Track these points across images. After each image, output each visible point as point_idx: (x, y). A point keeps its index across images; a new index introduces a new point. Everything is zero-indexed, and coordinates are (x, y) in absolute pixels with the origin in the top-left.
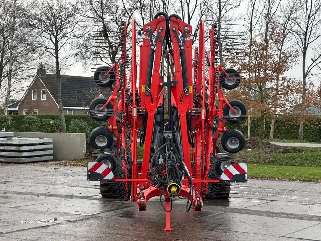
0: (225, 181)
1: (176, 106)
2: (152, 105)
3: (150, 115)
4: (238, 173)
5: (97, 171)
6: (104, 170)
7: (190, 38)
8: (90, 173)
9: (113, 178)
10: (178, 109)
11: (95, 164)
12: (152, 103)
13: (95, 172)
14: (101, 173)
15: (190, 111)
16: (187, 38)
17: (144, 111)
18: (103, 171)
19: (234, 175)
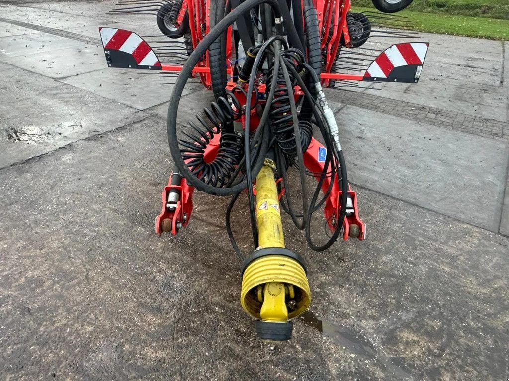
0: (374, 78)
4: (407, 64)
5: (123, 49)
6: (136, 47)
8: (109, 52)
11: (116, 34)
13: (120, 49)
14: (131, 53)
19: (395, 66)
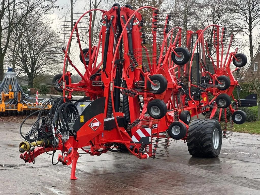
1: (125, 80)
2: (107, 79)
3: (106, 87)
4: (145, 136)
7: (136, 23)
15: (135, 84)
16: (134, 24)
17: (102, 83)
19: (141, 137)
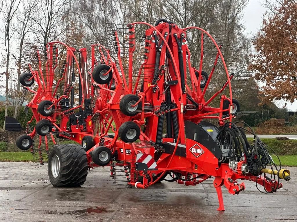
1: (175, 102)
2: (158, 101)
5: (143, 162)
6: (149, 160)
7: (184, 43)
8: (138, 164)
9: (156, 167)
10: (177, 105)
11: (143, 155)
12: (158, 100)
13: (142, 162)
14: (146, 163)
18: (148, 162)
